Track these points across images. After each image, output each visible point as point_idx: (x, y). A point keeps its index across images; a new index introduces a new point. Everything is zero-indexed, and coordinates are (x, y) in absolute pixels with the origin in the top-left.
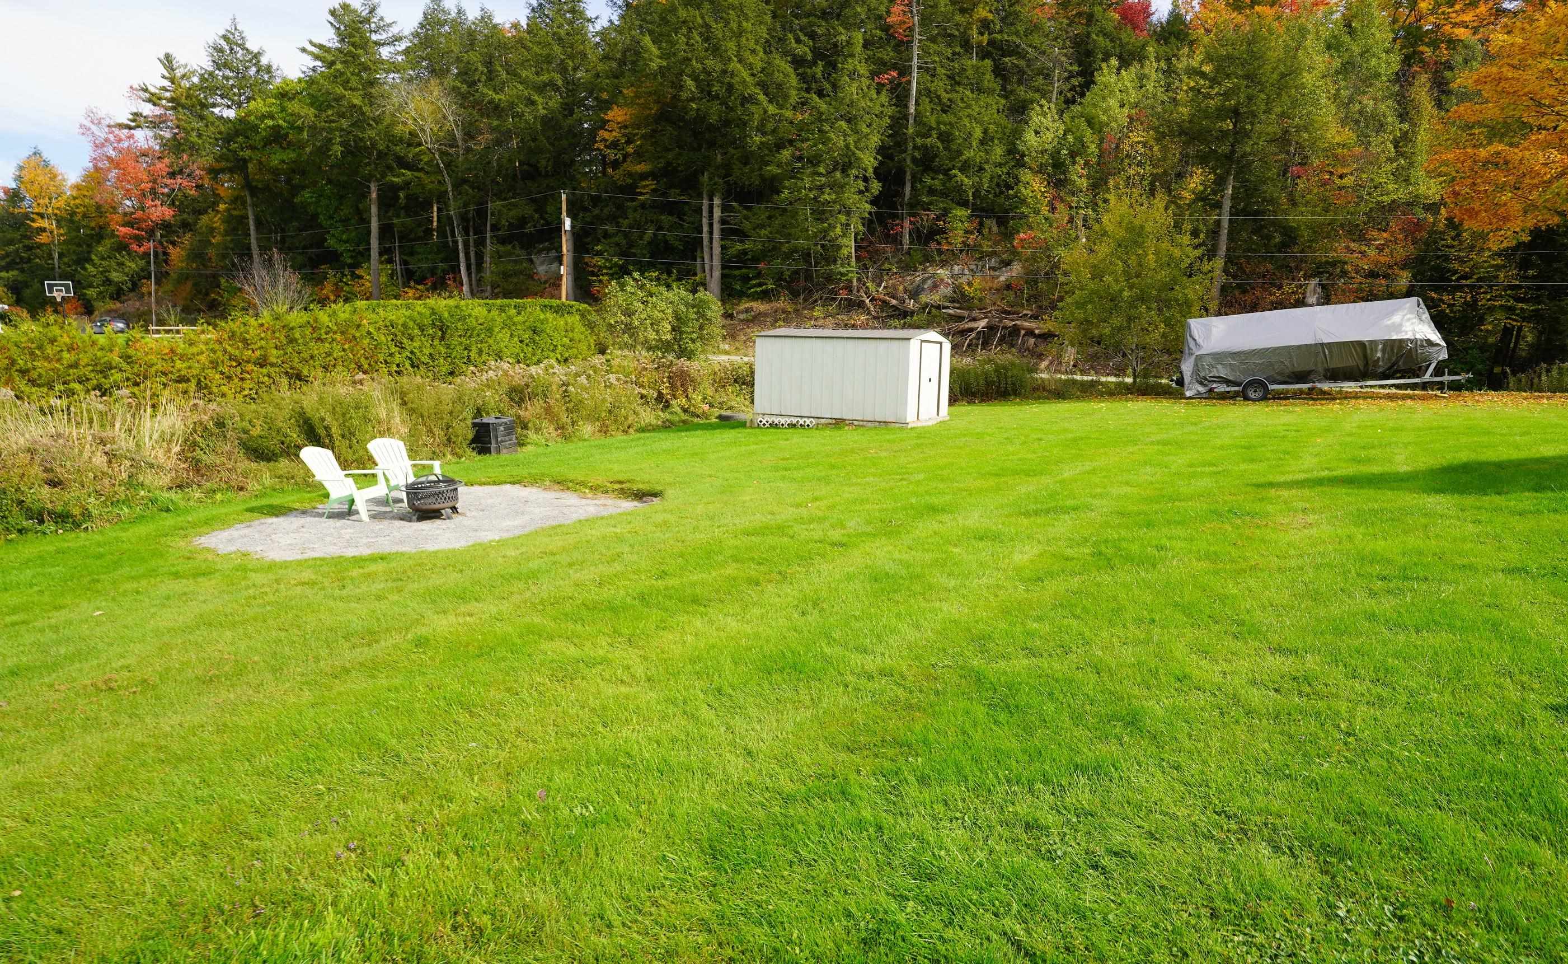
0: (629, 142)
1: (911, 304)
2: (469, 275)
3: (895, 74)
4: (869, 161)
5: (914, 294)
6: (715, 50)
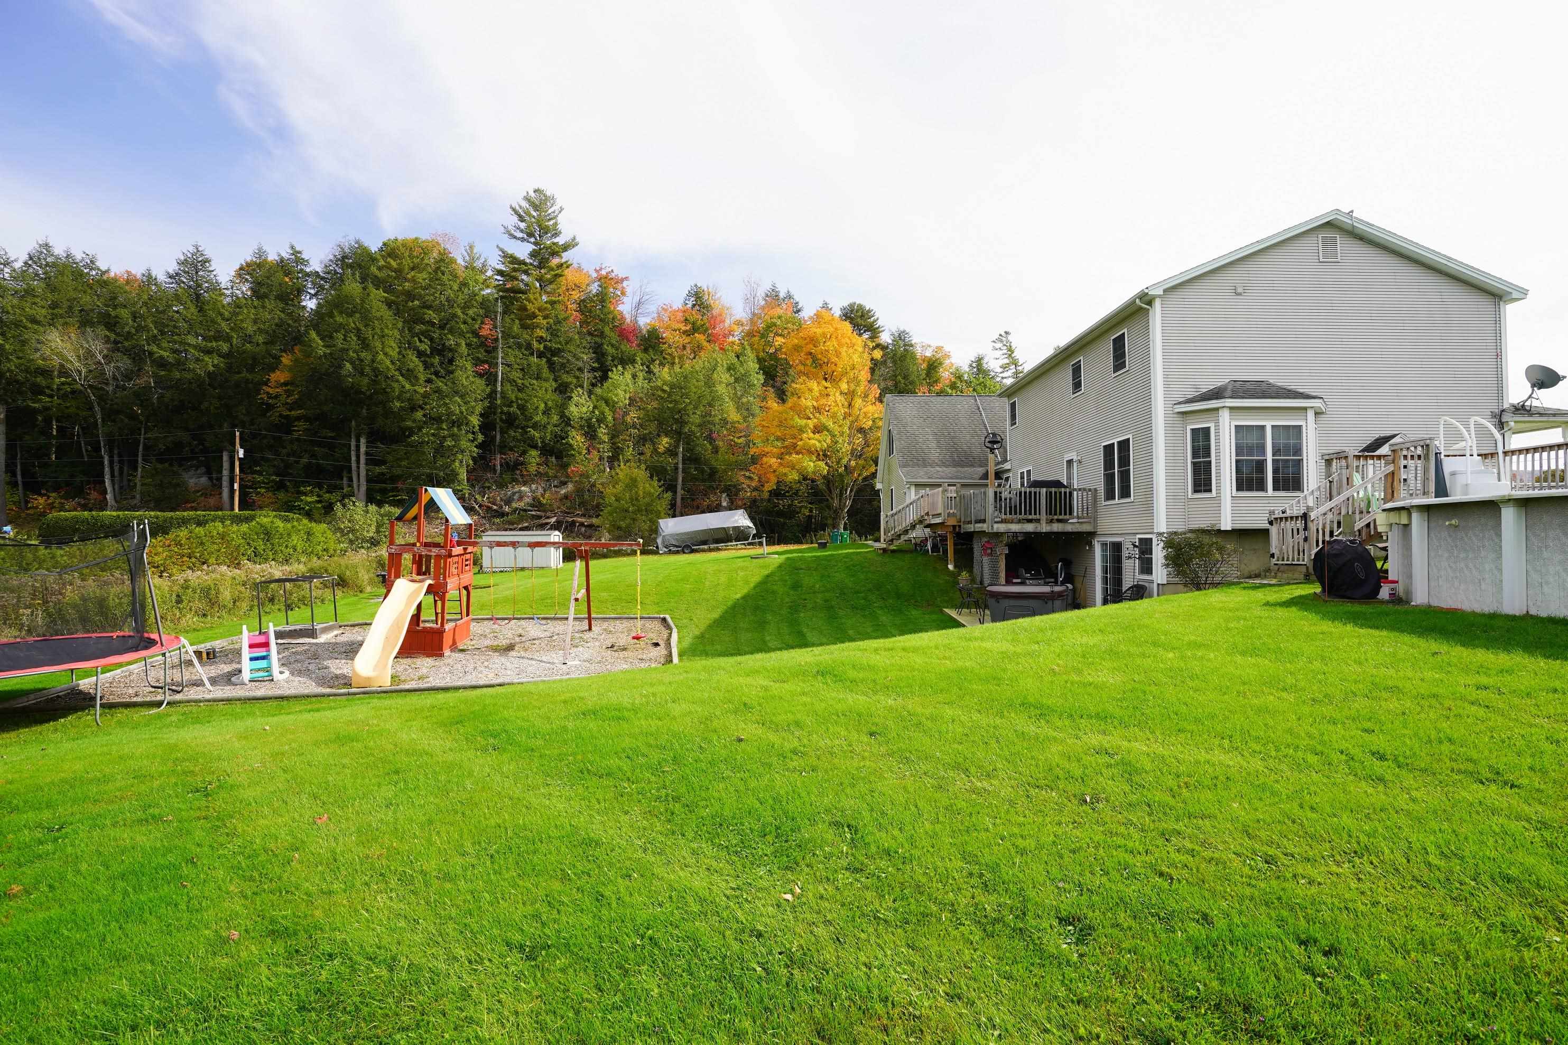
0: (288, 395)
1: (507, 509)
3: (486, 366)
4: (475, 421)
5: (508, 502)
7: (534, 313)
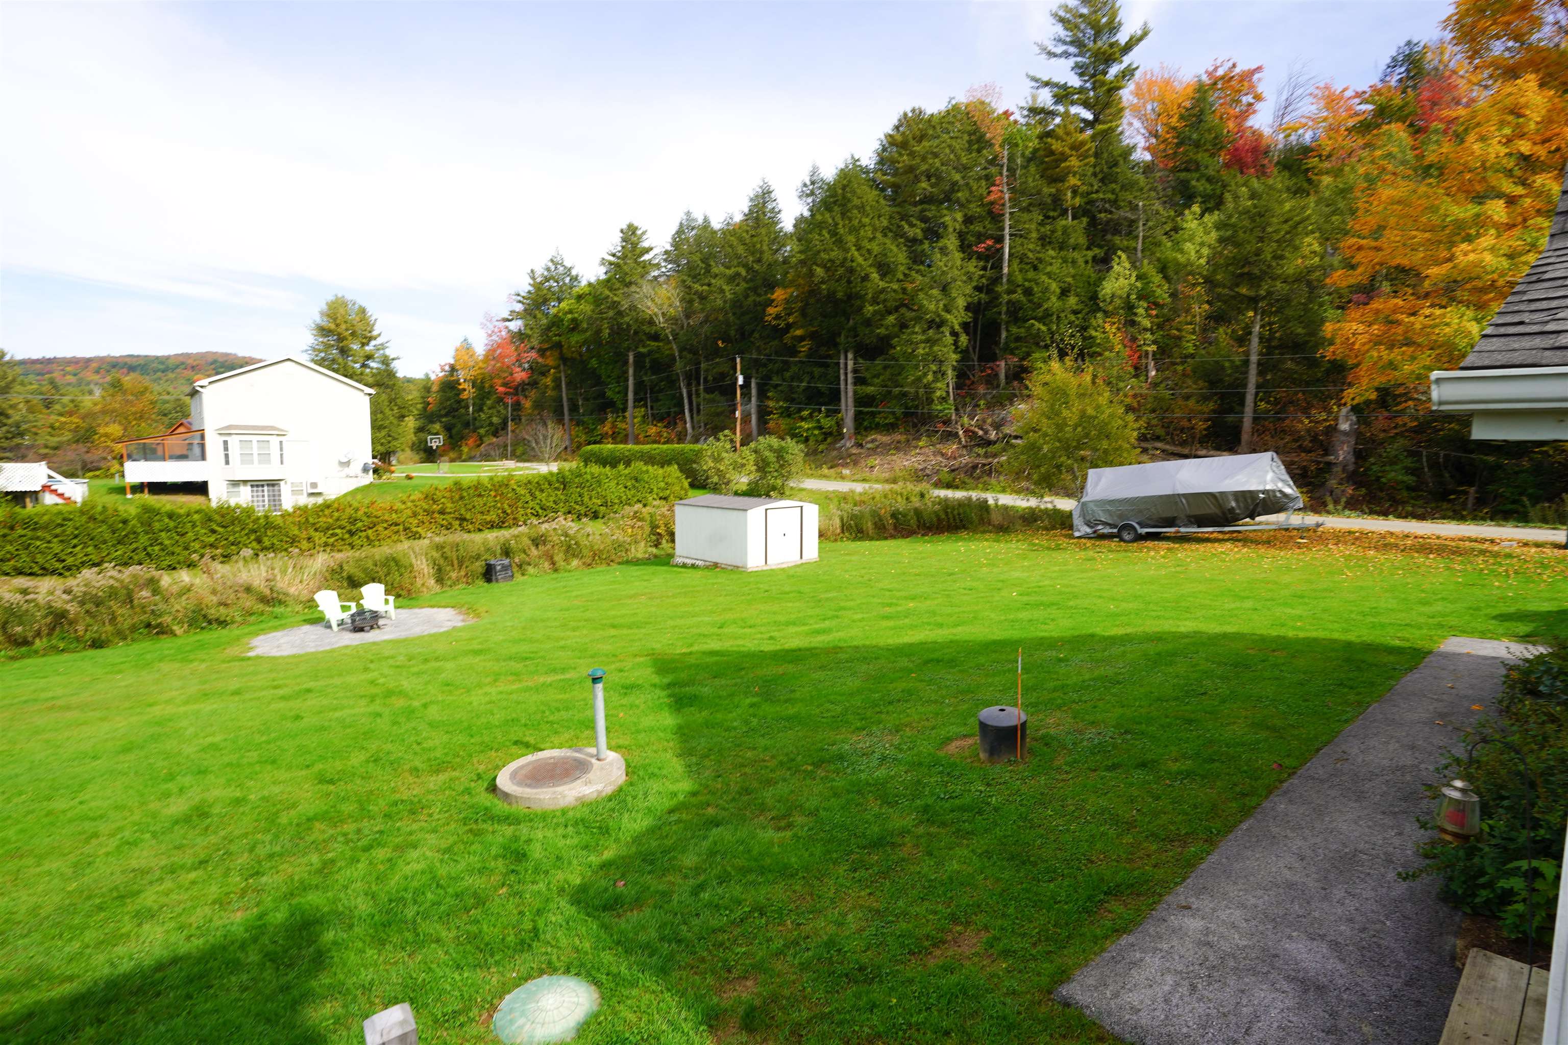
0: (789, 315)
1: (993, 435)
2: (692, 418)
3: (990, 242)
4: (956, 318)
5: (997, 426)
6: (840, 242)
7: (1062, 154)
